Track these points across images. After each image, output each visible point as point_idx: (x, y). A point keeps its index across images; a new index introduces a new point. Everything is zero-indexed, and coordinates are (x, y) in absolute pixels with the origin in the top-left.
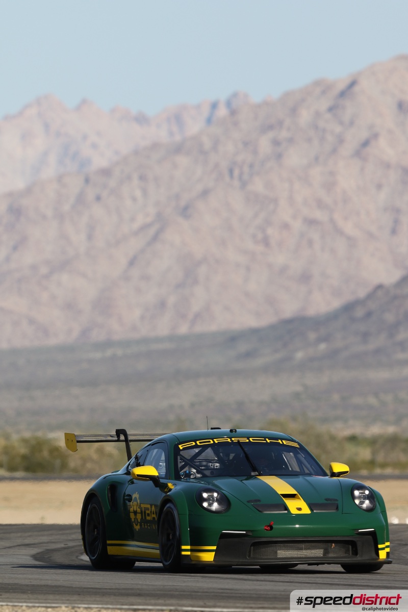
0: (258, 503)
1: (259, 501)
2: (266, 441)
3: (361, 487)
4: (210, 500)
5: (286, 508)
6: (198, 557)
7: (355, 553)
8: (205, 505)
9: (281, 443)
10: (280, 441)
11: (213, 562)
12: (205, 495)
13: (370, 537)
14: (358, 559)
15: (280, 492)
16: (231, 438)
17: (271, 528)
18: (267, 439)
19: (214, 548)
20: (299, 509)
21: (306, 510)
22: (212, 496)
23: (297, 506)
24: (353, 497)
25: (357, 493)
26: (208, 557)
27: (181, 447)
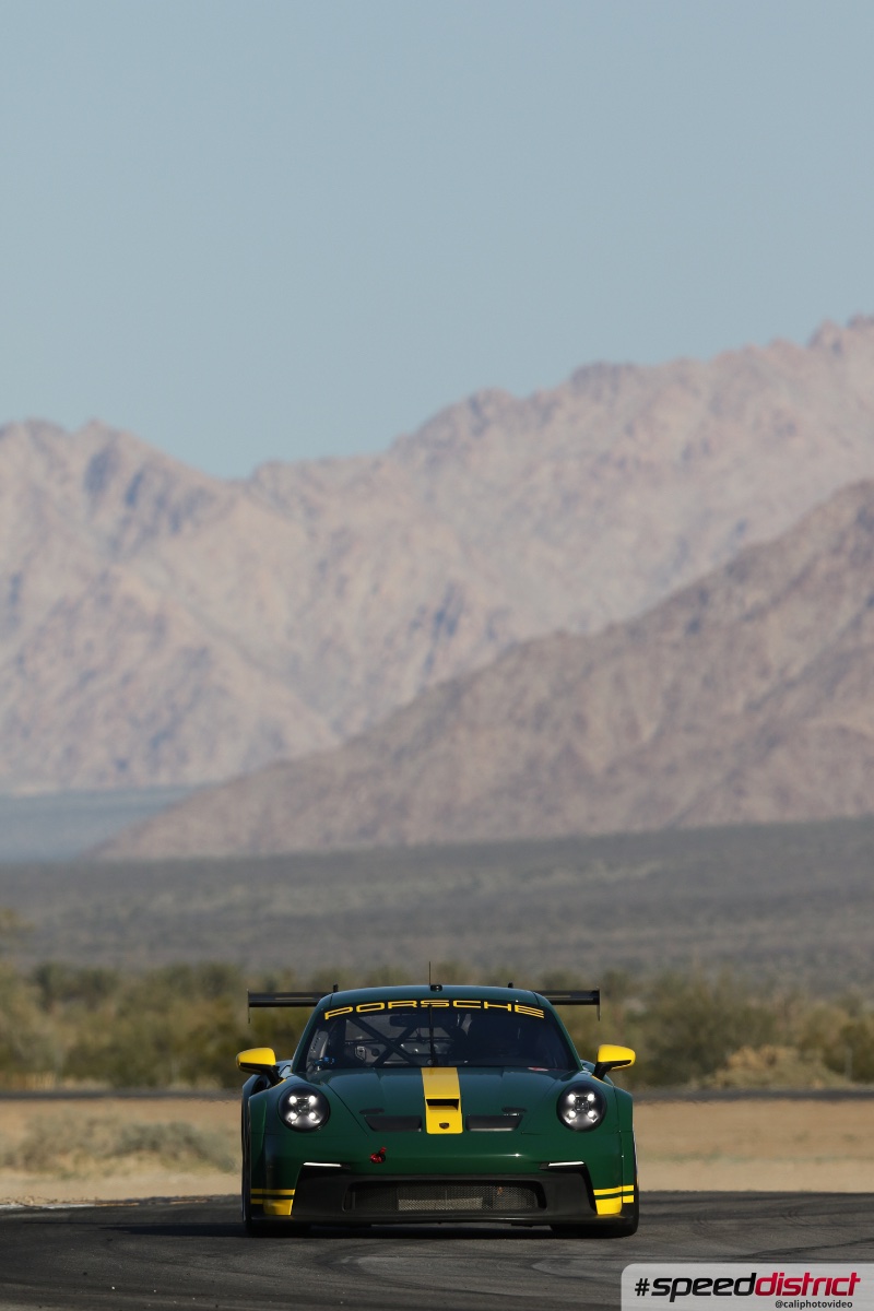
0: (380, 1114)
1: (381, 1110)
2: (482, 1005)
3: (582, 1089)
4: (302, 1108)
5: (422, 1123)
6: (273, 1208)
7: (543, 1204)
8: (293, 1117)
9: (510, 1009)
10: (509, 1007)
11: (291, 1218)
12: (293, 1100)
13: (578, 1177)
14: (548, 1213)
15: (428, 1096)
16: (419, 1001)
17: (384, 1159)
18: (486, 1003)
19: (293, 1192)
20: (445, 1126)
21: (456, 1127)
22: (306, 1102)
23: (444, 1122)
24: (562, 1106)
25: (572, 1098)
26: (286, 1208)
27: (327, 1016)
